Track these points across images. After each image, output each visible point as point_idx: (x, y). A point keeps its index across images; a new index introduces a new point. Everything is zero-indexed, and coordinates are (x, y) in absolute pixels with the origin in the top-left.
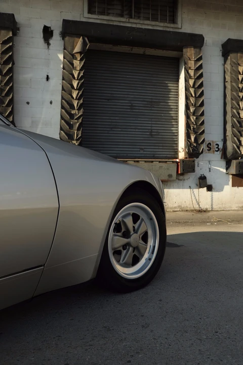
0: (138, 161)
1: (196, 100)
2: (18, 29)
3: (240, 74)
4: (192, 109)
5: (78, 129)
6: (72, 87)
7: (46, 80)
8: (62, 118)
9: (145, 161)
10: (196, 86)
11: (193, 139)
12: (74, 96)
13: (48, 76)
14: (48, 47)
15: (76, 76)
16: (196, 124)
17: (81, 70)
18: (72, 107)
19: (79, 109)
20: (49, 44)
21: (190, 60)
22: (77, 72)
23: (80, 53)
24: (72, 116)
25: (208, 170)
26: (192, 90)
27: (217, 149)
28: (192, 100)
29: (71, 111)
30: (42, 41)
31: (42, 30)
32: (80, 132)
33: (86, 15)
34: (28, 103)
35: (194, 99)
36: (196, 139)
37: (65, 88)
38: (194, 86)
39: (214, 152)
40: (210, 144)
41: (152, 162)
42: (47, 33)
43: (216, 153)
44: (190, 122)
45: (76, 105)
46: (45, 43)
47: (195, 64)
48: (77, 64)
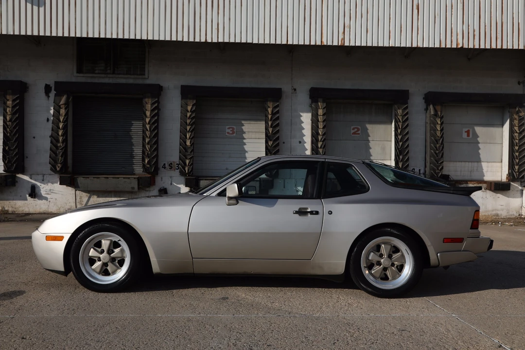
0: (107, 178)
1: (150, 134)
2: (28, 88)
3: (188, 112)
4: (147, 140)
5: (62, 156)
6: (59, 128)
7: (46, 121)
8: (51, 149)
9: (113, 178)
10: (151, 123)
11: (146, 162)
12: (60, 134)
13: (48, 118)
14: (48, 99)
15: (61, 120)
16: (150, 151)
17: (65, 116)
18: (58, 141)
19: (63, 143)
20: (49, 97)
21: (147, 103)
22: (63, 117)
23: (65, 104)
24: (57, 147)
25: (170, 184)
26: (148, 126)
27: (177, 168)
28: (148, 133)
29: (57, 144)
30: (44, 94)
31: (44, 88)
32: (63, 158)
33: (75, 74)
34: (34, 138)
35: (149, 132)
36: (149, 162)
37: (54, 129)
38: (149, 123)
39: (175, 170)
40: (172, 164)
41: (118, 178)
42: (48, 89)
43: (177, 170)
44: (145, 150)
45: (61, 140)
46: (46, 96)
47: (151, 107)
48: (63, 111)
